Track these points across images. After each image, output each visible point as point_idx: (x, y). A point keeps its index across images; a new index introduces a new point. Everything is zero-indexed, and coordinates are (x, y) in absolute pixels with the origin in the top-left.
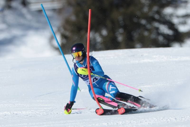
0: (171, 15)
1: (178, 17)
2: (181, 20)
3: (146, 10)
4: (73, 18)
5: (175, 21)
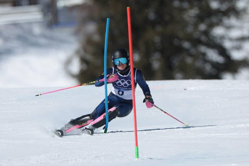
0: (223, 37)
1: (231, 39)
2: (235, 44)
3: (190, 29)
4: (96, 38)
5: (227, 44)
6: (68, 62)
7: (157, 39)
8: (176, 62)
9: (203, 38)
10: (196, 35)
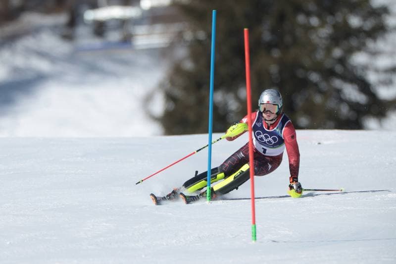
0: (365, 68)
1: (377, 71)
2: (383, 77)
3: (320, 55)
4: (189, 65)
5: (372, 78)
6: (148, 99)
7: (274, 69)
8: (299, 101)
9: (339, 69)
10: (328, 64)
